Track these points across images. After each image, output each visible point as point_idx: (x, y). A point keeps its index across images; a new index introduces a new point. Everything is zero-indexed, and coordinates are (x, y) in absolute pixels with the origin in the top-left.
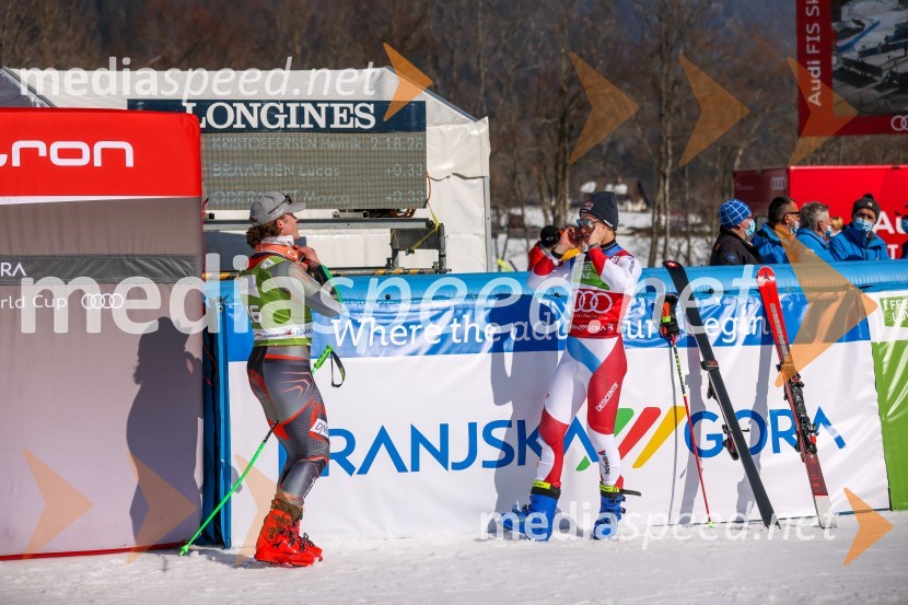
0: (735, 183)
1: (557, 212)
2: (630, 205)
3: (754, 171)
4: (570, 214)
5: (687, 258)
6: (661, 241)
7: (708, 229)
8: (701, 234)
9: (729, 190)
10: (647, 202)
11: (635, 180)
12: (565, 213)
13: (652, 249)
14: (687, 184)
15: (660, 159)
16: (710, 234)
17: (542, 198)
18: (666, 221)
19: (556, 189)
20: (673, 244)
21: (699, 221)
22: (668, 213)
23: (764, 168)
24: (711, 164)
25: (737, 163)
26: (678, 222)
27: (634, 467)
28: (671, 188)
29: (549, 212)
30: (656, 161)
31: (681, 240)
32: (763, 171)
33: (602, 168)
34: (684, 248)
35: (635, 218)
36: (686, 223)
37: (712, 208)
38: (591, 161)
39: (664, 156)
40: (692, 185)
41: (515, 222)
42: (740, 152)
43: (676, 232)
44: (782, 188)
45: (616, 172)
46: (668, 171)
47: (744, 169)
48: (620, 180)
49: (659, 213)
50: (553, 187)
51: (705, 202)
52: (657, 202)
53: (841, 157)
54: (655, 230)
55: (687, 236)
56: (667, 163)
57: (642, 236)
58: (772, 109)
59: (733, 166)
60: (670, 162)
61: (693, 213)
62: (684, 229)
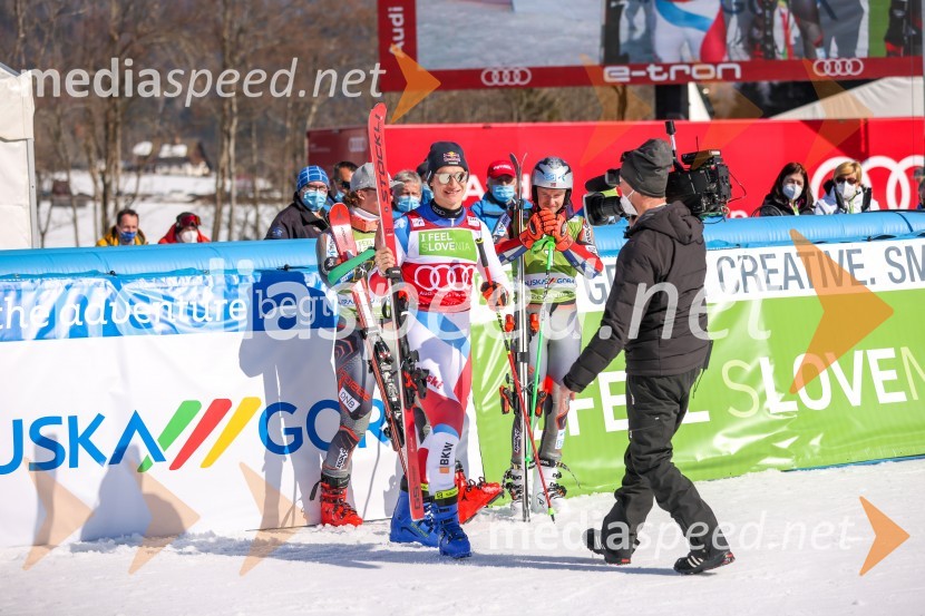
0: (310, 143)
1: (108, 179)
2: (189, 168)
3: (330, 131)
4: (122, 179)
5: (256, 229)
6: (226, 209)
7: (277, 195)
8: (271, 201)
9: (302, 151)
10: (209, 165)
11: (195, 141)
12: (117, 180)
13: (216, 218)
14: (254, 146)
15: (224, 117)
16: (281, 200)
17: (90, 161)
18: (232, 186)
19: (107, 150)
20: (240, 212)
21: (268, 185)
22: (234, 178)
23: (342, 126)
24: (280, 122)
25: (310, 122)
26: (245, 188)
27: (203, 466)
28: (237, 148)
29: (99, 177)
30: (219, 117)
31: (249, 207)
32: (341, 131)
33: (158, 127)
34: (252, 217)
35: (196, 184)
36: (254, 189)
37: (282, 172)
38: (146, 120)
39: (228, 113)
40: (261, 146)
41: (59, 189)
42: (314, 109)
43: (242, 199)
44: (361, 149)
45: (174, 131)
46: (233, 130)
47: (319, 129)
48: (178, 140)
49: (223, 177)
50: (102, 148)
51: (275, 165)
52: (221, 165)
53: (426, 114)
54: (218, 196)
55: (254, 202)
56: (231, 123)
57: (204, 204)
58: (348, 60)
59: (305, 125)
60: (235, 122)
61: (261, 176)
62: (251, 196)
